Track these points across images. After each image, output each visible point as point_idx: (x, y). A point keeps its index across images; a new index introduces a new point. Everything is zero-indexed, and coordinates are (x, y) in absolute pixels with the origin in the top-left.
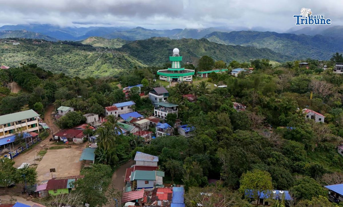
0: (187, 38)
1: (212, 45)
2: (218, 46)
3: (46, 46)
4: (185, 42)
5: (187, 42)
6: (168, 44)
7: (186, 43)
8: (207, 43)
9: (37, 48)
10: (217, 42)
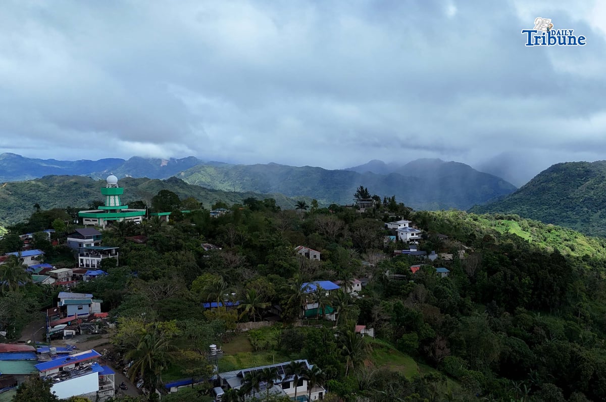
0: (136, 178)
1: (194, 192)
2: (207, 194)
4: (132, 185)
5: (136, 185)
6: (88, 190)
7: (134, 187)
8: (182, 187)
10: (205, 187)
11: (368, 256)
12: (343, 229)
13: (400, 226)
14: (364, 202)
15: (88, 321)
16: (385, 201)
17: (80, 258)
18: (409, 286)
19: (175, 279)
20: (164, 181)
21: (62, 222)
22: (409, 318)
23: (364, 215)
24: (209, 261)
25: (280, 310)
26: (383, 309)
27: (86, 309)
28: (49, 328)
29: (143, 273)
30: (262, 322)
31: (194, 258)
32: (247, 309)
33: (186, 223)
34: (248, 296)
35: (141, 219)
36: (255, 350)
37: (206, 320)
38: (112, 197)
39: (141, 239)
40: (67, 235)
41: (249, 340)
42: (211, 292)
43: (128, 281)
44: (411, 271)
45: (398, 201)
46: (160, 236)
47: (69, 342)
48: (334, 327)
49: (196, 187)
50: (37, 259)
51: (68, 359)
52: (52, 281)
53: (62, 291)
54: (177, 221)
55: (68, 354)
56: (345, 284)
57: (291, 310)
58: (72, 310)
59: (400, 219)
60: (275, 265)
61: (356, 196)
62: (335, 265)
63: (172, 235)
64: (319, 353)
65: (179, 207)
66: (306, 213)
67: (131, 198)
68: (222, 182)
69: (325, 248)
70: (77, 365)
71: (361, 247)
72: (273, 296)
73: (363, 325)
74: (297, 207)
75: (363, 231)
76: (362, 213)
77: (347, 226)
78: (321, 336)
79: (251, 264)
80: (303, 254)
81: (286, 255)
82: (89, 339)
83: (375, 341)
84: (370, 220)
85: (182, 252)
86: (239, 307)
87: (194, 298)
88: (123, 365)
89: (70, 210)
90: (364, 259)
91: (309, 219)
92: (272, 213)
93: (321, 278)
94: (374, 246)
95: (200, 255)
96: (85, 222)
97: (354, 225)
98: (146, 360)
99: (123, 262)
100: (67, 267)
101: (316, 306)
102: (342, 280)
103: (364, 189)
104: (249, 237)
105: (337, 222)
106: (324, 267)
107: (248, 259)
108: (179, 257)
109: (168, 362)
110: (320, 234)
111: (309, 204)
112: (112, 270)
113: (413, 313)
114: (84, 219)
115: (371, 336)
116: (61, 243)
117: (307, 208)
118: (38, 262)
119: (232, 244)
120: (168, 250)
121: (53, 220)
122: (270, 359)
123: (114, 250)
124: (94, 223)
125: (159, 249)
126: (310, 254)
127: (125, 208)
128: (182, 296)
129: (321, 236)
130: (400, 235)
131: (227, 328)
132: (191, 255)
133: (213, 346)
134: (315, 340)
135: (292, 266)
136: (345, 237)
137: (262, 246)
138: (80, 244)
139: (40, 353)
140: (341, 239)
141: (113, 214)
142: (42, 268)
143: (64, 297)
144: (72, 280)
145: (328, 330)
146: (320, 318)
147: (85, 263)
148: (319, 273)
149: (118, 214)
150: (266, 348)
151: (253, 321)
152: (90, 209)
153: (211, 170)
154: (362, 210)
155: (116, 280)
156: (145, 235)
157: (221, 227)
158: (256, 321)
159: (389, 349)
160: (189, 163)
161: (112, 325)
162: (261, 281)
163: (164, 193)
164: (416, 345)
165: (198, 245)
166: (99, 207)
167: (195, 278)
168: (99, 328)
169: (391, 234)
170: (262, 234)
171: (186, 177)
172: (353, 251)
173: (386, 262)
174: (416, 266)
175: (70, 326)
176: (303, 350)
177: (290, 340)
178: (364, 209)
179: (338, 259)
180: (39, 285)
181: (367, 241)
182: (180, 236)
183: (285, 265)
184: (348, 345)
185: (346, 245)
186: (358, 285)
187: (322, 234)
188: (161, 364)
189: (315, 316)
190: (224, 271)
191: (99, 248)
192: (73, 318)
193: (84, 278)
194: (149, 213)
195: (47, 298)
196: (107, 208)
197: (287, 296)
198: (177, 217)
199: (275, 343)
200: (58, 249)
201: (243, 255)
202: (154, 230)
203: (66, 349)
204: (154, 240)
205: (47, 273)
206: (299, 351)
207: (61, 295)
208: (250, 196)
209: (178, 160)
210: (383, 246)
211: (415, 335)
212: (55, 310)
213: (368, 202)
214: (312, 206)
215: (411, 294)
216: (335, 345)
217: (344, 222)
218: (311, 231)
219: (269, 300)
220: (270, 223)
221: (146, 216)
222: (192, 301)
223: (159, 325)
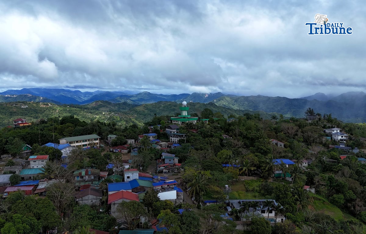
0: (194, 102)
1: (220, 109)
2: (226, 110)
3: (53, 109)
5: (194, 106)
6: (175, 108)
7: (193, 107)
8: (214, 107)
9: (45, 111)
10: (225, 107)
11: (312, 147)
12: (297, 131)
13: (334, 131)
14: (311, 117)
15: (173, 167)
16: (324, 117)
17: (170, 138)
18: (339, 167)
19: (210, 151)
20: (206, 104)
21: (164, 122)
22: (338, 185)
23: (311, 124)
24: (226, 143)
25: (261, 172)
26: (321, 178)
27: (172, 161)
28: (158, 168)
29: (196, 147)
30: (251, 177)
31: (219, 142)
32: (244, 170)
33: (216, 124)
34: (244, 163)
35: (195, 122)
36: (247, 191)
37: (224, 172)
38: (184, 111)
39: (196, 131)
40: (166, 127)
41: (245, 185)
42: (226, 159)
43: (190, 150)
44: (340, 158)
45: (333, 117)
46: (204, 130)
47: (166, 175)
48: (291, 185)
49: (221, 107)
50: (154, 137)
51: (165, 183)
52: (159, 147)
53: (163, 152)
54: (212, 123)
55: (164, 180)
56: (298, 162)
57: (267, 173)
58: (167, 161)
59: (334, 127)
60: (259, 148)
61: (306, 113)
62: (292, 151)
63: (209, 130)
64: (282, 198)
65: (212, 117)
66: (276, 122)
67: (192, 112)
68: (233, 105)
69: (287, 141)
70: (168, 186)
71: (308, 142)
72: (257, 164)
73: (309, 186)
74: (271, 118)
75: (310, 133)
76: (309, 123)
77: (300, 130)
78: (283, 189)
79: (246, 146)
80: (274, 144)
81: (265, 143)
82: (173, 175)
83: (315, 196)
84: (314, 127)
85: (214, 138)
86: (240, 168)
87: (218, 161)
88: (186, 189)
89: (167, 117)
90: (310, 149)
91: (278, 125)
92: (258, 121)
93: (284, 157)
94: (316, 142)
95: (221, 140)
96: (173, 122)
97: (304, 129)
98: (196, 188)
99: (188, 141)
100: (166, 142)
101: (281, 172)
102: (296, 159)
103: (311, 109)
104: (246, 133)
105: (294, 128)
106: (286, 152)
107: (245, 144)
108: (212, 141)
109: (206, 191)
110: (284, 133)
111: (279, 117)
112: (183, 144)
113: (341, 183)
114: (173, 121)
115: (313, 192)
116: (163, 131)
117: (277, 119)
118: (155, 139)
119: (237, 136)
120: (207, 137)
121: (161, 121)
122: (255, 197)
123: (184, 136)
124: (176, 123)
125: (203, 136)
126: (278, 144)
127: (189, 116)
128: (213, 159)
129: (284, 135)
130: (333, 136)
131: (233, 178)
132: (218, 140)
133: (227, 186)
134: (280, 190)
135: (268, 149)
136: (299, 136)
137: (252, 138)
138: (171, 132)
139: (154, 179)
140: (296, 137)
141: (184, 119)
142: (156, 141)
143: (164, 155)
144: (167, 147)
145: (287, 185)
146: (283, 179)
147: (172, 140)
148: (283, 154)
149: (186, 119)
150: (253, 190)
151: (247, 176)
152: (175, 117)
153: (228, 99)
154: (310, 121)
155: (185, 149)
156: (197, 129)
157: (232, 127)
158: (248, 176)
159: (324, 201)
160: (219, 96)
161: (182, 170)
162: (251, 156)
163: (206, 110)
164: (342, 202)
165: (221, 136)
166: (179, 116)
167: (219, 151)
168: (177, 170)
169: (327, 136)
170: (252, 131)
171: (217, 102)
172: (303, 144)
173: (324, 152)
174: (344, 155)
175: (166, 168)
176: (273, 195)
177: (266, 188)
178: (311, 121)
179: (294, 148)
180: (155, 149)
181: (312, 139)
182: (212, 130)
183: (264, 148)
184: (299, 195)
185: (299, 141)
186: (306, 163)
187: (285, 134)
188: (202, 191)
189: (280, 177)
190: (233, 149)
191: (178, 134)
192: (167, 165)
193: (172, 147)
194: (199, 120)
195: (157, 154)
196: (182, 116)
197: (265, 165)
198: (212, 121)
199: (258, 189)
200: (162, 134)
201: (243, 142)
202: (201, 127)
203: (164, 178)
204: (201, 132)
205: (158, 144)
206: (271, 195)
207: (163, 154)
208: (247, 112)
209: (213, 94)
210: (322, 142)
211: (342, 196)
212: (160, 160)
213: (313, 117)
214: (280, 118)
215: (340, 172)
216: (291, 195)
217: (298, 128)
218: (279, 132)
219: (255, 166)
220: (257, 126)
221: (198, 120)
222: (218, 162)
223: (202, 172)
